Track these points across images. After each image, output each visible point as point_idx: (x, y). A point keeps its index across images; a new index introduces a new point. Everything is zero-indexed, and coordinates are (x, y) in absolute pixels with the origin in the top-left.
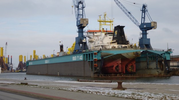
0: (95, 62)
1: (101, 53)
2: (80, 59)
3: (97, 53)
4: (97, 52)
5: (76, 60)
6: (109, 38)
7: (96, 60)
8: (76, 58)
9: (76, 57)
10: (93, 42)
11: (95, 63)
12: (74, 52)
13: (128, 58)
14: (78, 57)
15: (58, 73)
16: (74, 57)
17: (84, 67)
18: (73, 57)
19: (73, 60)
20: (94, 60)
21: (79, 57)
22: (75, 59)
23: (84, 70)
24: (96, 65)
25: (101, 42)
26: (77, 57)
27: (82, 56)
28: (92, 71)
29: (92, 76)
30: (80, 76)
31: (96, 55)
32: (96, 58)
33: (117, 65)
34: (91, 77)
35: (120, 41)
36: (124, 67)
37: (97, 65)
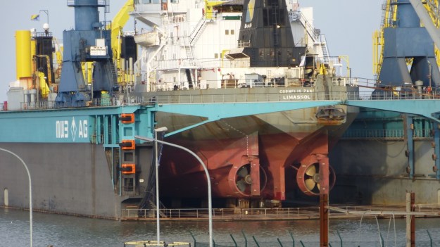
0: (127, 155)
1: (152, 112)
2: (81, 133)
3: (133, 117)
4: (135, 109)
5: (67, 136)
6: (227, 32)
7: (129, 144)
8: (66, 129)
9: (66, 122)
10: (156, 47)
11: (125, 160)
12: (60, 99)
13: (286, 131)
14: (74, 124)
15: (6, 192)
16: (62, 122)
17: (93, 171)
18: (58, 122)
19: (58, 136)
20: (122, 145)
21: (77, 124)
22: (66, 132)
23: (94, 186)
24: (129, 169)
25: (183, 54)
26: (70, 123)
27: (85, 122)
28: (117, 191)
29: (117, 216)
30: (81, 216)
31: (132, 125)
32: (131, 138)
33: (243, 162)
34: (113, 219)
35: (264, 52)
36: (282, 171)
37: (133, 165)
